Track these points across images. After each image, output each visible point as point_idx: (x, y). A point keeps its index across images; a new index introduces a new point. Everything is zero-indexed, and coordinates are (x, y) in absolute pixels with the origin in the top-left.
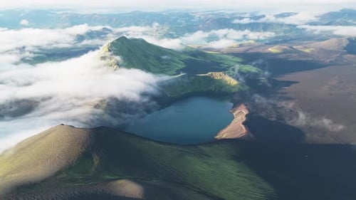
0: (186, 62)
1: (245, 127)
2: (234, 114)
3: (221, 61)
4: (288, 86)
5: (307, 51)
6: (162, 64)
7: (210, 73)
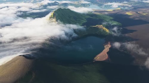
0: (88, 19)
1: (108, 55)
2: (105, 46)
3: (103, 19)
4: (132, 32)
5: (144, 14)
6: (76, 21)
7: (97, 25)
